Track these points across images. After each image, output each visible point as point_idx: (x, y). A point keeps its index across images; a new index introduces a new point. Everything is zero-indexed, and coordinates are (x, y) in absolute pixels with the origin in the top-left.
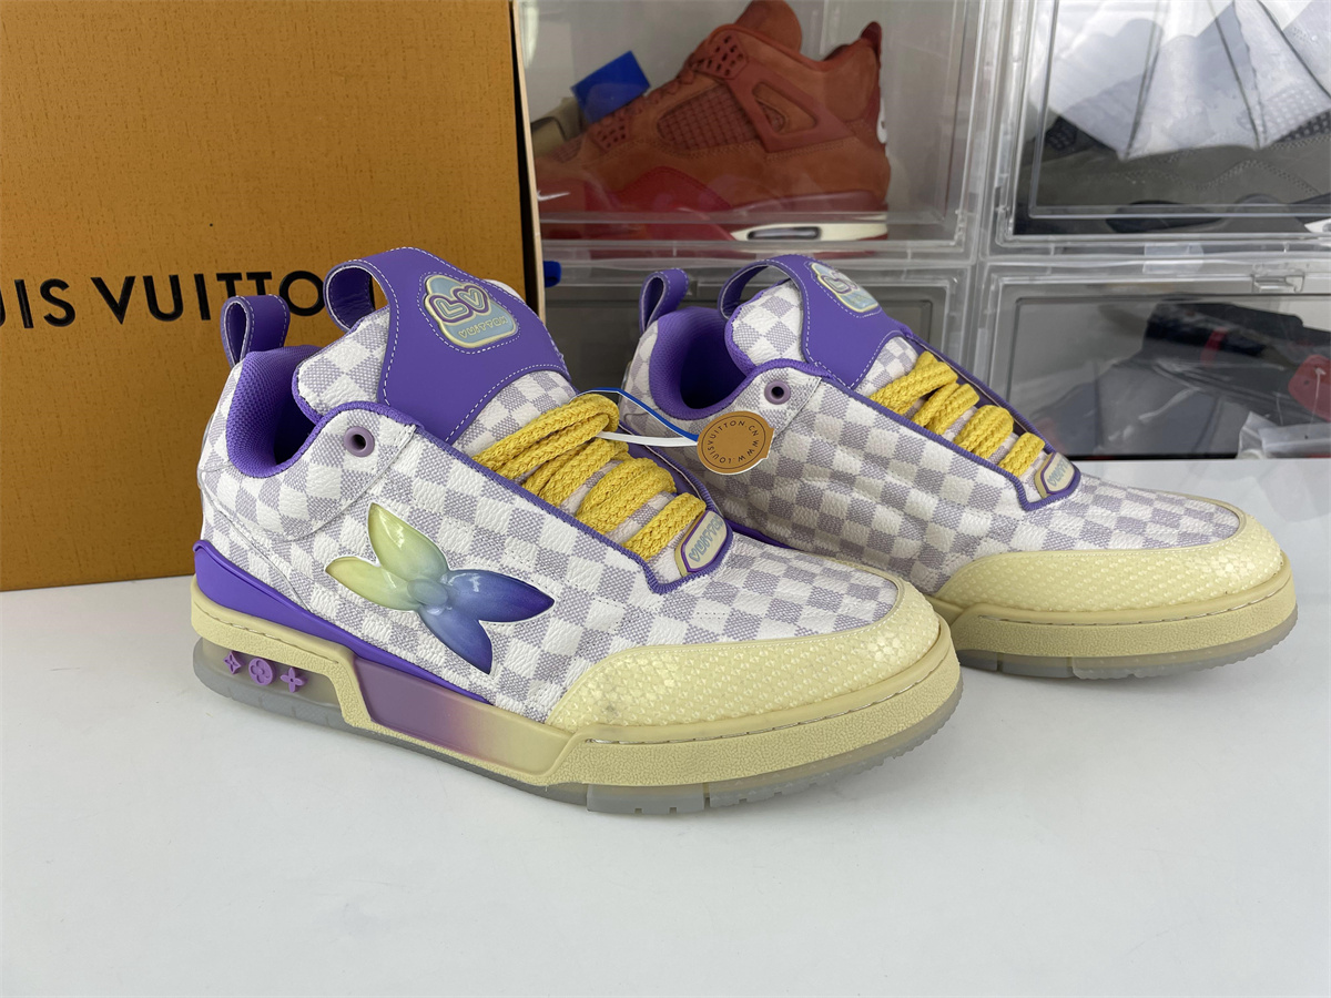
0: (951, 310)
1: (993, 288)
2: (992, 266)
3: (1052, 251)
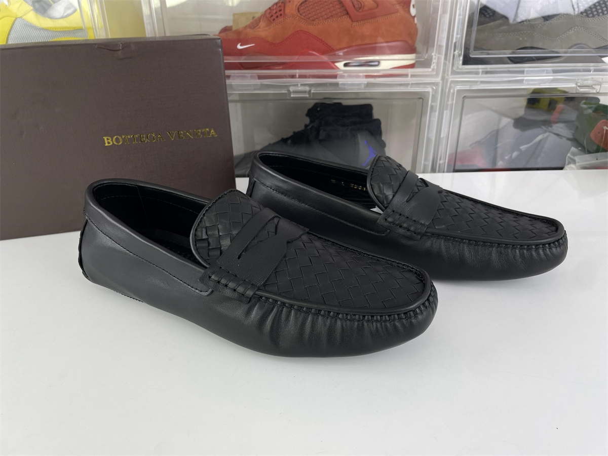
0: (432, 102)
1: (452, 91)
2: (451, 81)
3: (481, 73)
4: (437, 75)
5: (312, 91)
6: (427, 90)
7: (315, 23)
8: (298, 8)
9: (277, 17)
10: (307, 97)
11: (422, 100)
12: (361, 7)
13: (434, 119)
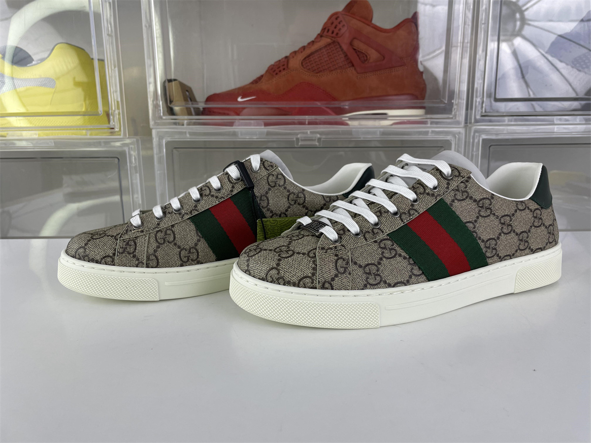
1: (476, 140)
2: (475, 128)
3: (507, 121)
4: (458, 123)
5: (322, 140)
6: (449, 138)
7: (319, 74)
9: (279, 71)
10: (316, 145)
12: (367, 60)
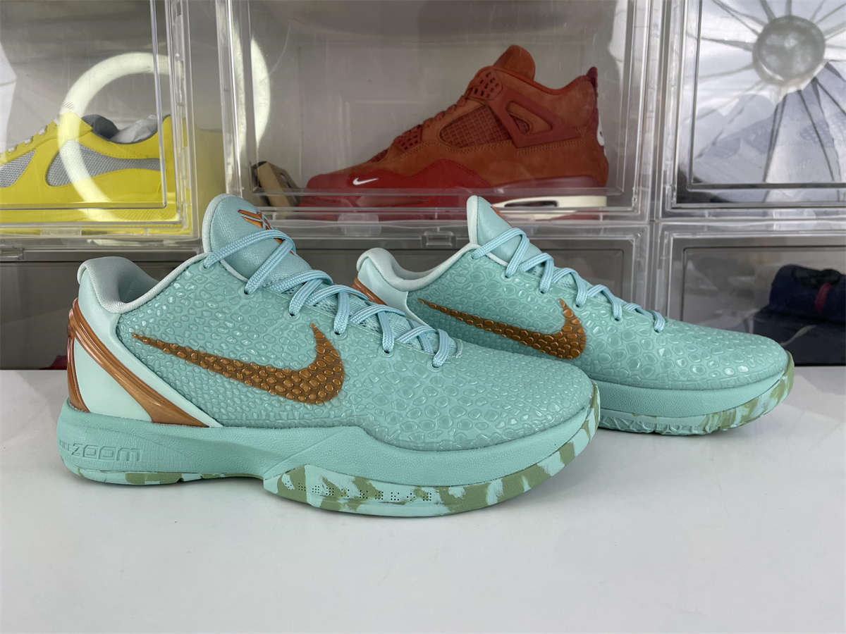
0: (636, 257)
1: (666, 241)
2: (664, 225)
3: (707, 215)
4: (642, 217)
5: (457, 239)
6: (628, 238)
7: (463, 149)
8: (441, 134)
9: (411, 145)
10: (449, 246)
11: (621, 252)
12: (529, 129)
13: (642, 282)
